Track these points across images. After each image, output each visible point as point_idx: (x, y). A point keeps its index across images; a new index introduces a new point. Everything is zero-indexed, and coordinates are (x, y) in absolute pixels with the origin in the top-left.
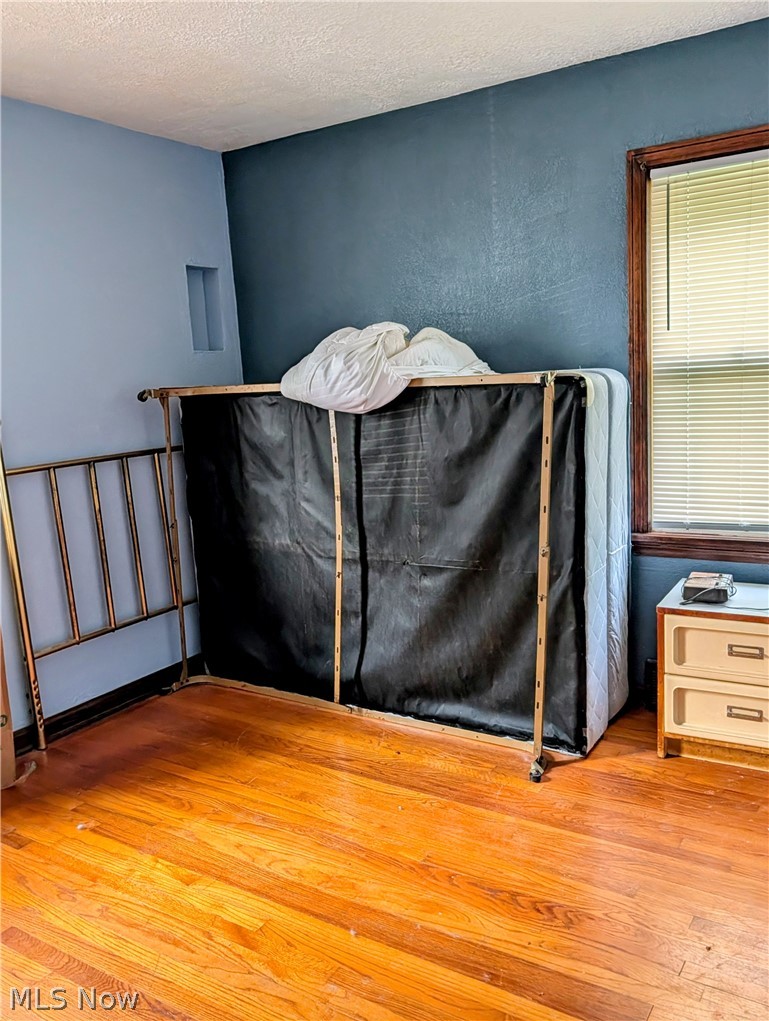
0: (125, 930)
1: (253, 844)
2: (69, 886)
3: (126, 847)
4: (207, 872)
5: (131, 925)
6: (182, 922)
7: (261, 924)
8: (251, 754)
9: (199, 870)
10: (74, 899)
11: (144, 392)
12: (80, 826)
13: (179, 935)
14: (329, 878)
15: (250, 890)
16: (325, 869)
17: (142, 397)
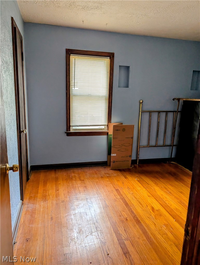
0: (134, 198)
1: (165, 196)
2: (129, 187)
3: (142, 186)
4: (153, 196)
5: (135, 198)
6: (144, 202)
7: (158, 209)
8: (176, 180)
9: (152, 195)
10: (129, 190)
11: (174, 98)
12: (136, 179)
13: (142, 203)
14: (177, 209)
15: (159, 203)
16: (177, 207)
17: (173, 100)
